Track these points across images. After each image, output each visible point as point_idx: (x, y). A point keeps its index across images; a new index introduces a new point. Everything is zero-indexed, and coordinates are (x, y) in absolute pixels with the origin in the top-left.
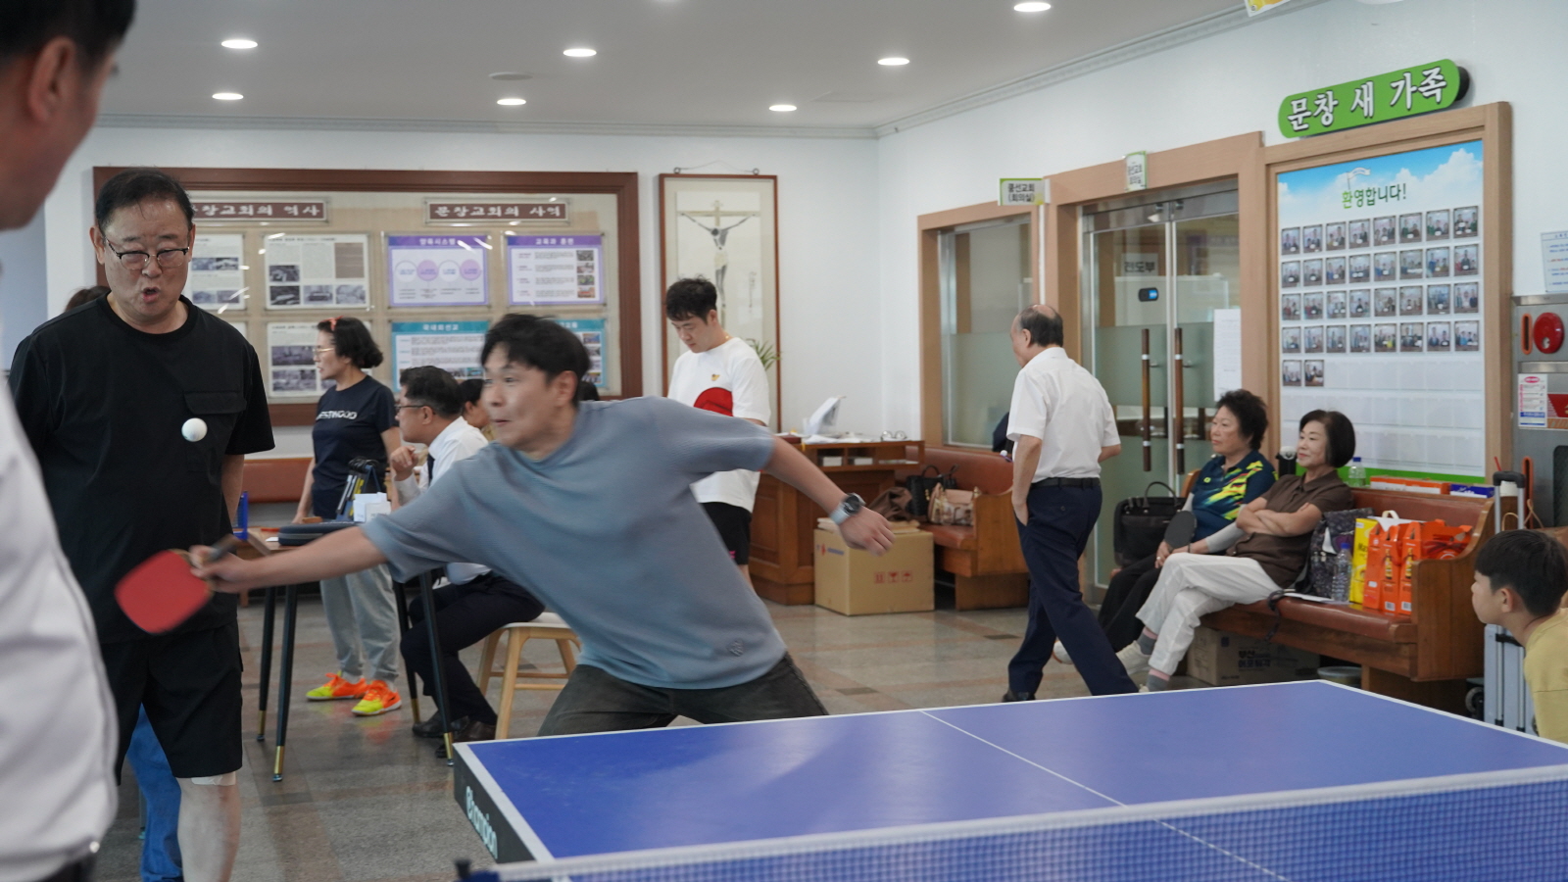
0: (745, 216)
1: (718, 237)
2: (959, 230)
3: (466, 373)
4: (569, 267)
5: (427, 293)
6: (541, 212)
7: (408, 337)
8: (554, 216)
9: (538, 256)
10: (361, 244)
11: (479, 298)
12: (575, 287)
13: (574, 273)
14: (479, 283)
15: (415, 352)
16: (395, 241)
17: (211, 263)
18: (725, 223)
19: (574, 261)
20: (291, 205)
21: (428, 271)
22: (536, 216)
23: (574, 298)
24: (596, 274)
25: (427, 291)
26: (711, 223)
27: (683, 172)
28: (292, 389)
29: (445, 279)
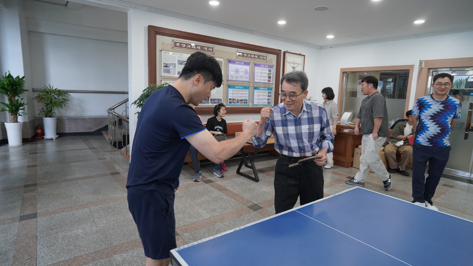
0: (299, 64)
1: (294, 69)
3: (244, 100)
4: (266, 73)
5: (237, 77)
6: (262, 58)
7: (232, 89)
8: (264, 59)
9: (261, 70)
10: (222, 61)
11: (248, 80)
12: (267, 79)
13: (267, 75)
14: (248, 76)
15: (233, 94)
16: (230, 61)
17: (183, 62)
18: (295, 65)
19: (267, 72)
20: (205, 47)
21: (237, 71)
22: (261, 59)
23: (267, 82)
24: (271, 76)
25: (236, 77)
26: (292, 65)
27: (288, 51)
28: (203, 103)
29: (242, 74)
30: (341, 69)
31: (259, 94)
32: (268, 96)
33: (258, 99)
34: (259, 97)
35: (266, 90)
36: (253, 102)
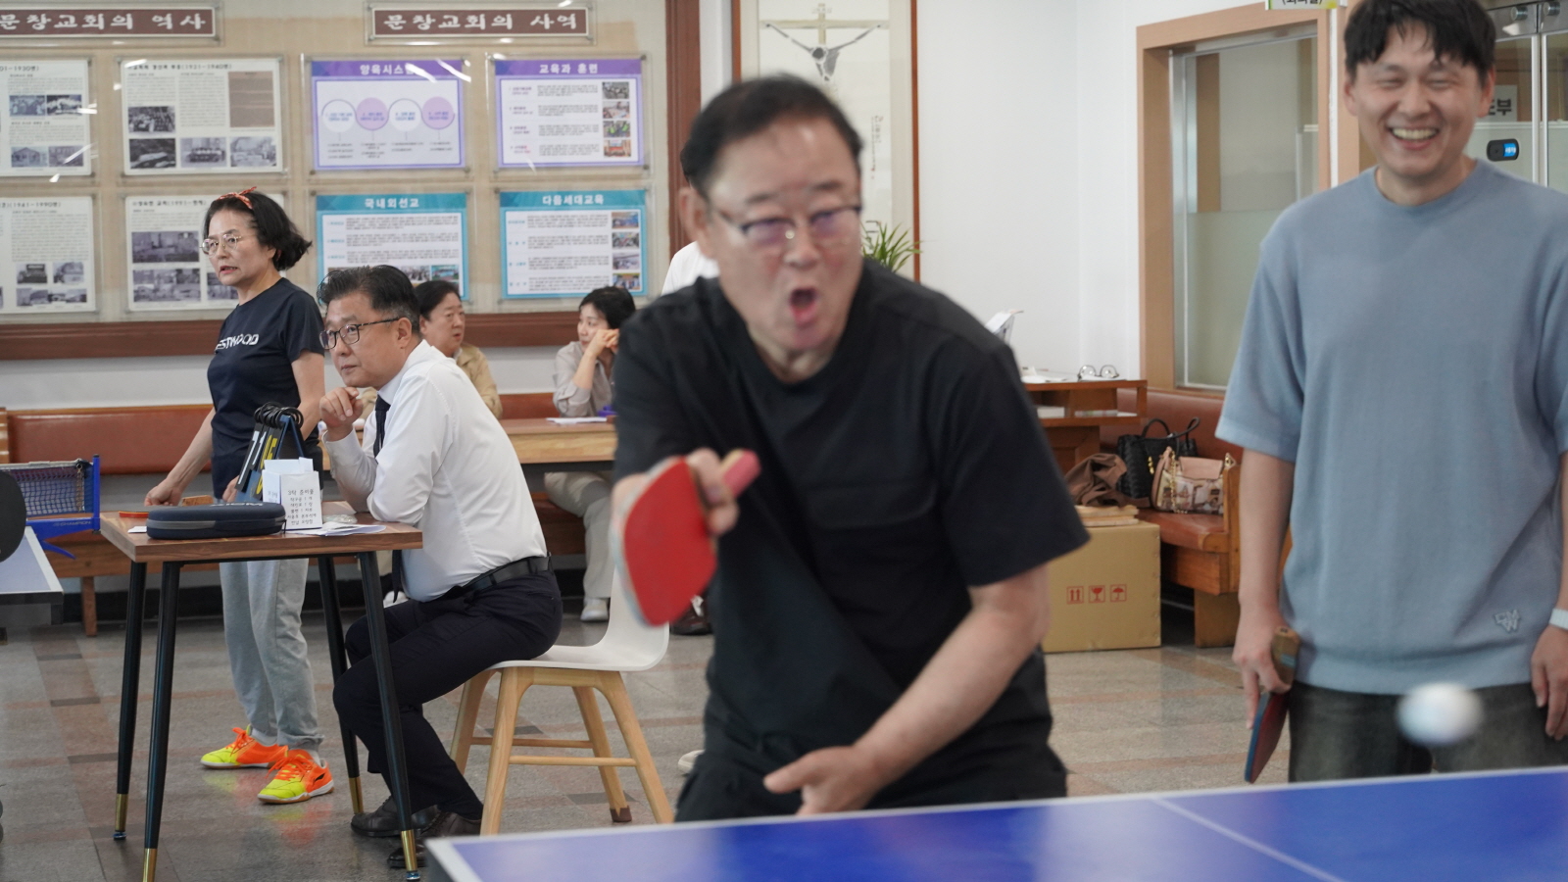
0: (866, 27)
1: (822, 61)
2: (1201, 49)
4: (591, 108)
5: (371, 149)
6: (547, 23)
7: (342, 218)
8: (568, 29)
9: (542, 92)
10: (270, 73)
11: (452, 157)
12: (599, 140)
13: (598, 119)
14: (451, 133)
15: (352, 241)
16: (322, 69)
17: (40, 104)
18: (834, 38)
19: (598, 99)
20: (163, 13)
21: (373, 116)
22: (540, 29)
23: (598, 157)
24: (632, 119)
25: (371, 146)
26: (812, 39)
28: (164, 298)
29: (399, 127)
30: (1142, 31)
31: (538, 232)
32: (617, 242)
33: (534, 264)
34: (542, 253)
35: (595, 206)
36: (501, 279)
